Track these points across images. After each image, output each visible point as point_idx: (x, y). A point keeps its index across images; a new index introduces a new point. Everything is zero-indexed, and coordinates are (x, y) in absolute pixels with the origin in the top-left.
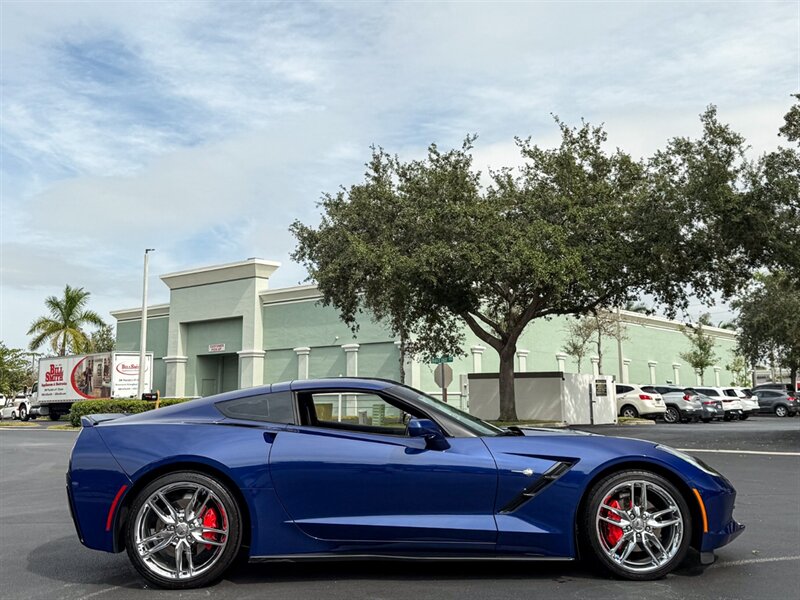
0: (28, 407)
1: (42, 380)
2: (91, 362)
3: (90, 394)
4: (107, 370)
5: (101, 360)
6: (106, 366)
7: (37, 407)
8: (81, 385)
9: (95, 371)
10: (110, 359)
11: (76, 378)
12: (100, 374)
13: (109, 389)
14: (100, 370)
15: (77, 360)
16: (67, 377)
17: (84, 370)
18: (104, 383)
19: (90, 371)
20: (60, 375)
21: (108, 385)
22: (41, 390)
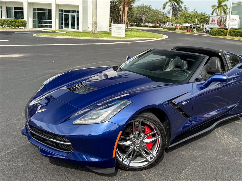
0: (207, 29)
1: (210, 22)
2: (222, 18)
3: (221, 26)
4: (226, 20)
5: (224, 17)
6: (225, 19)
7: (209, 29)
8: (219, 24)
9: (223, 20)
10: (226, 17)
11: (218, 22)
12: (224, 21)
13: (226, 25)
14: (224, 20)
15: (219, 17)
16: (216, 22)
17: (220, 20)
18: (224, 24)
19: (221, 20)
20: (214, 21)
21: (225, 24)
22: (210, 24)
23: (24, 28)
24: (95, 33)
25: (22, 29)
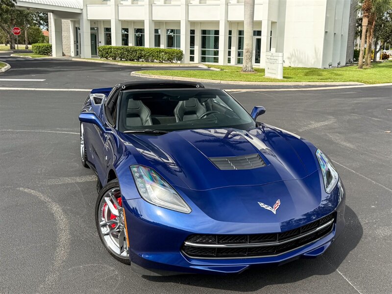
23: (179, 62)
24: (245, 71)
25: (176, 63)
